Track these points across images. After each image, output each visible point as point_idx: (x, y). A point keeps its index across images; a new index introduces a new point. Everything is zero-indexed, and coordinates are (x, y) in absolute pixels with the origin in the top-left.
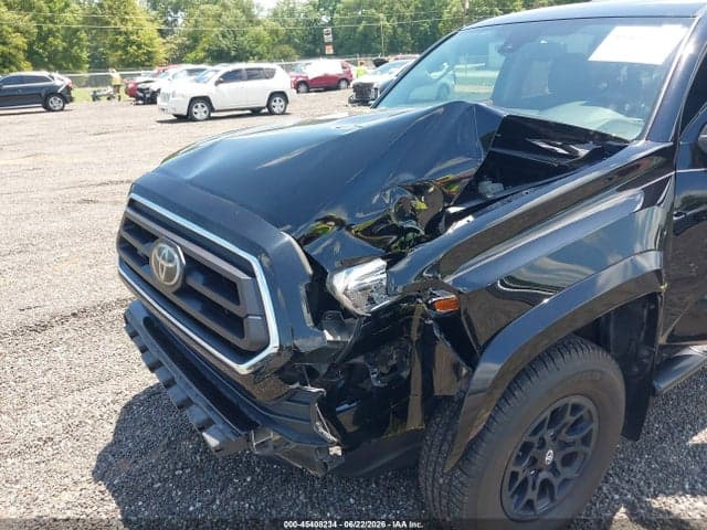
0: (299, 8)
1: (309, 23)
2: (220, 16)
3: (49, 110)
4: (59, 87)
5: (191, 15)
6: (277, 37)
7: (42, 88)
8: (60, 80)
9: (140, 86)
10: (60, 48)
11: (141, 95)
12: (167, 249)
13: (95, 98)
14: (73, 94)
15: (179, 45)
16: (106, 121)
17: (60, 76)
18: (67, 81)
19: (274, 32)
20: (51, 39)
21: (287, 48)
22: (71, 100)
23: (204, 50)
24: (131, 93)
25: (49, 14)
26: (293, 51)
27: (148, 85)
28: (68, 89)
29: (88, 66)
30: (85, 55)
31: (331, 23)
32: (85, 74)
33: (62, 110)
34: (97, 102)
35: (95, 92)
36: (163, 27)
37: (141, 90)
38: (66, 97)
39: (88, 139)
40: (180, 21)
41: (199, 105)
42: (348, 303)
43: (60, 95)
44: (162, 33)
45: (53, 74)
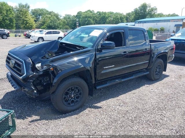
0: (71, 17)
1: (73, 21)
2: (50, 18)
3: (3, 38)
4: (6, 33)
5: (43, 17)
6: (65, 24)
7: (2, 33)
8: (7, 31)
9: (27, 34)
10: (8, 23)
11: (27, 36)
12: (12, 61)
13: (16, 36)
14: (10, 35)
15: (40, 24)
16: (17, 42)
17: (7, 30)
18: (8, 32)
19: (64, 22)
20: (6, 21)
21: (67, 26)
22: (9, 36)
23: (46, 26)
24: (25, 35)
25: (6, 15)
26: (69, 27)
27: (29, 34)
28: (8, 33)
29: (15, 28)
30: (14, 25)
31: (79, 21)
32: (14, 30)
33: (6, 38)
34: (16, 37)
35: (16, 35)
36: (35, 20)
37: (27, 35)
38: (8, 35)
39: (11, 46)
40: (40, 18)
41: (40, 39)
42: (38, 69)
43: (6, 35)
44: (35, 21)
45: (5, 30)
